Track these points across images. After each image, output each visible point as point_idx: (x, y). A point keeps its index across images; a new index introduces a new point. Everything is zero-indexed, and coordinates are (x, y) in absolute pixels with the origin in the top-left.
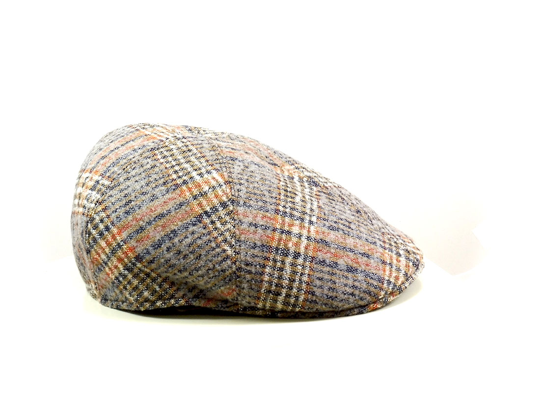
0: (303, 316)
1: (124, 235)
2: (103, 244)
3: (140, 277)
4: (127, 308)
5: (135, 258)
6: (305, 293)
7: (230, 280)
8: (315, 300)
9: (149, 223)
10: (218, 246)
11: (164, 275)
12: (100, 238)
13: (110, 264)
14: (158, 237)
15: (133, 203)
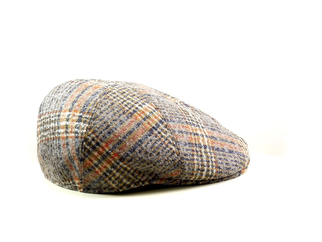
0: (213, 182)
1: (111, 146)
2: (96, 154)
3: (121, 171)
4: (108, 192)
5: (119, 159)
6: (216, 168)
7: (178, 166)
8: (221, 171)
9: (124, 137)
10: (167, 146)
11: (135, 168)
12: (93, 150)
13: (100, 166)
14: (132, 145)
15: (111, 127)
